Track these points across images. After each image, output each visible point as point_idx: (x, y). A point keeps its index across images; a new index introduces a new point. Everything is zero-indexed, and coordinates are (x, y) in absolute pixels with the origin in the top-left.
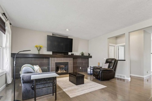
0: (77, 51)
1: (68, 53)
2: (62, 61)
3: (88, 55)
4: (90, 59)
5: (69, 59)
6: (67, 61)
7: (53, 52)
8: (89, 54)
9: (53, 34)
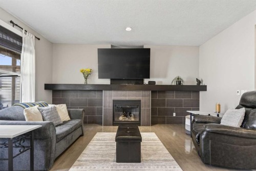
0: (165, 76)
1: (143, 80)
2: (127, 98)
3: (195, 83)
4: (201, 93)
5: (141, 93)
6: (137, 98)
7: (111, 80)
8: (199, 82)
9: (112, 46)
